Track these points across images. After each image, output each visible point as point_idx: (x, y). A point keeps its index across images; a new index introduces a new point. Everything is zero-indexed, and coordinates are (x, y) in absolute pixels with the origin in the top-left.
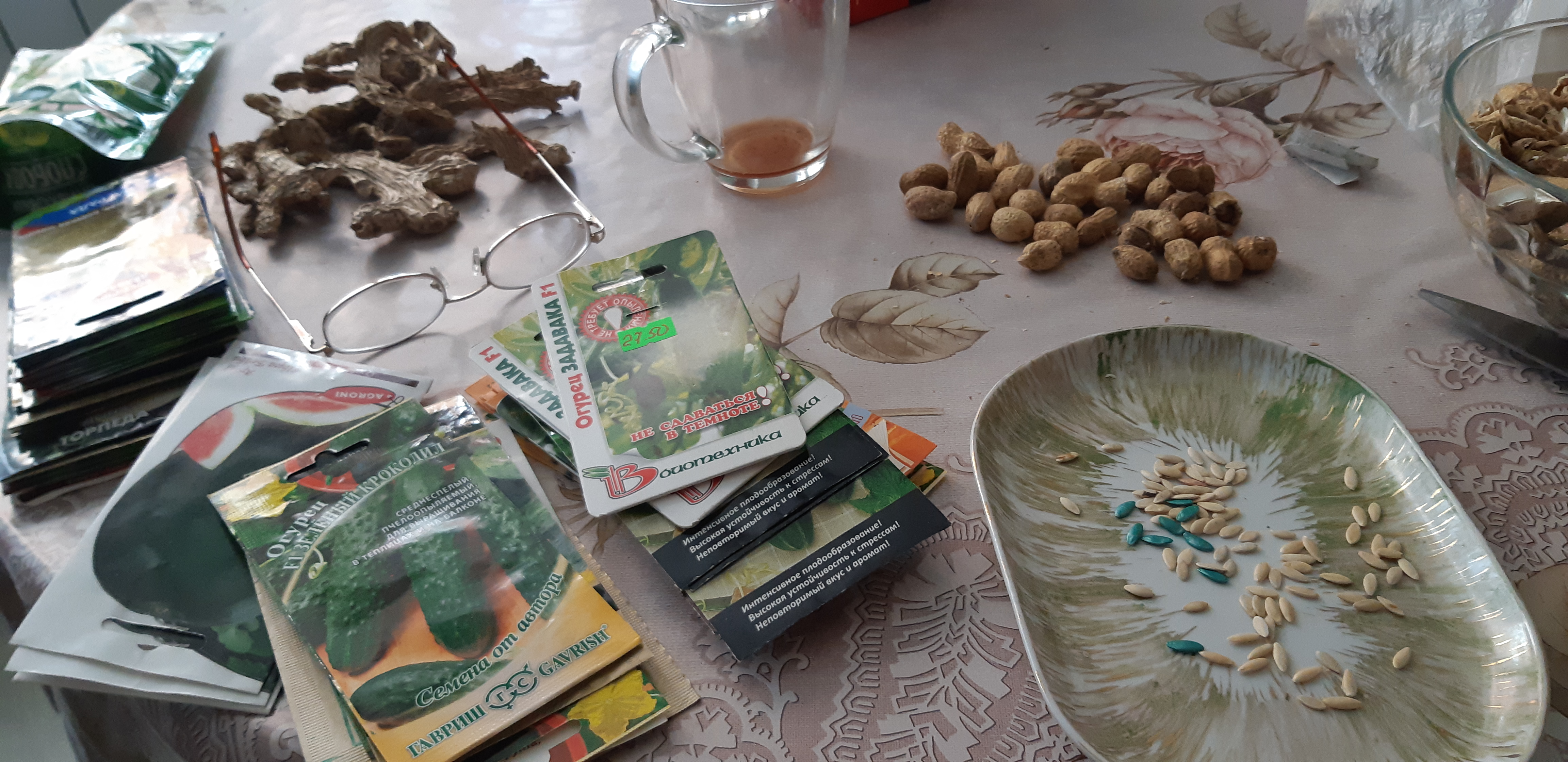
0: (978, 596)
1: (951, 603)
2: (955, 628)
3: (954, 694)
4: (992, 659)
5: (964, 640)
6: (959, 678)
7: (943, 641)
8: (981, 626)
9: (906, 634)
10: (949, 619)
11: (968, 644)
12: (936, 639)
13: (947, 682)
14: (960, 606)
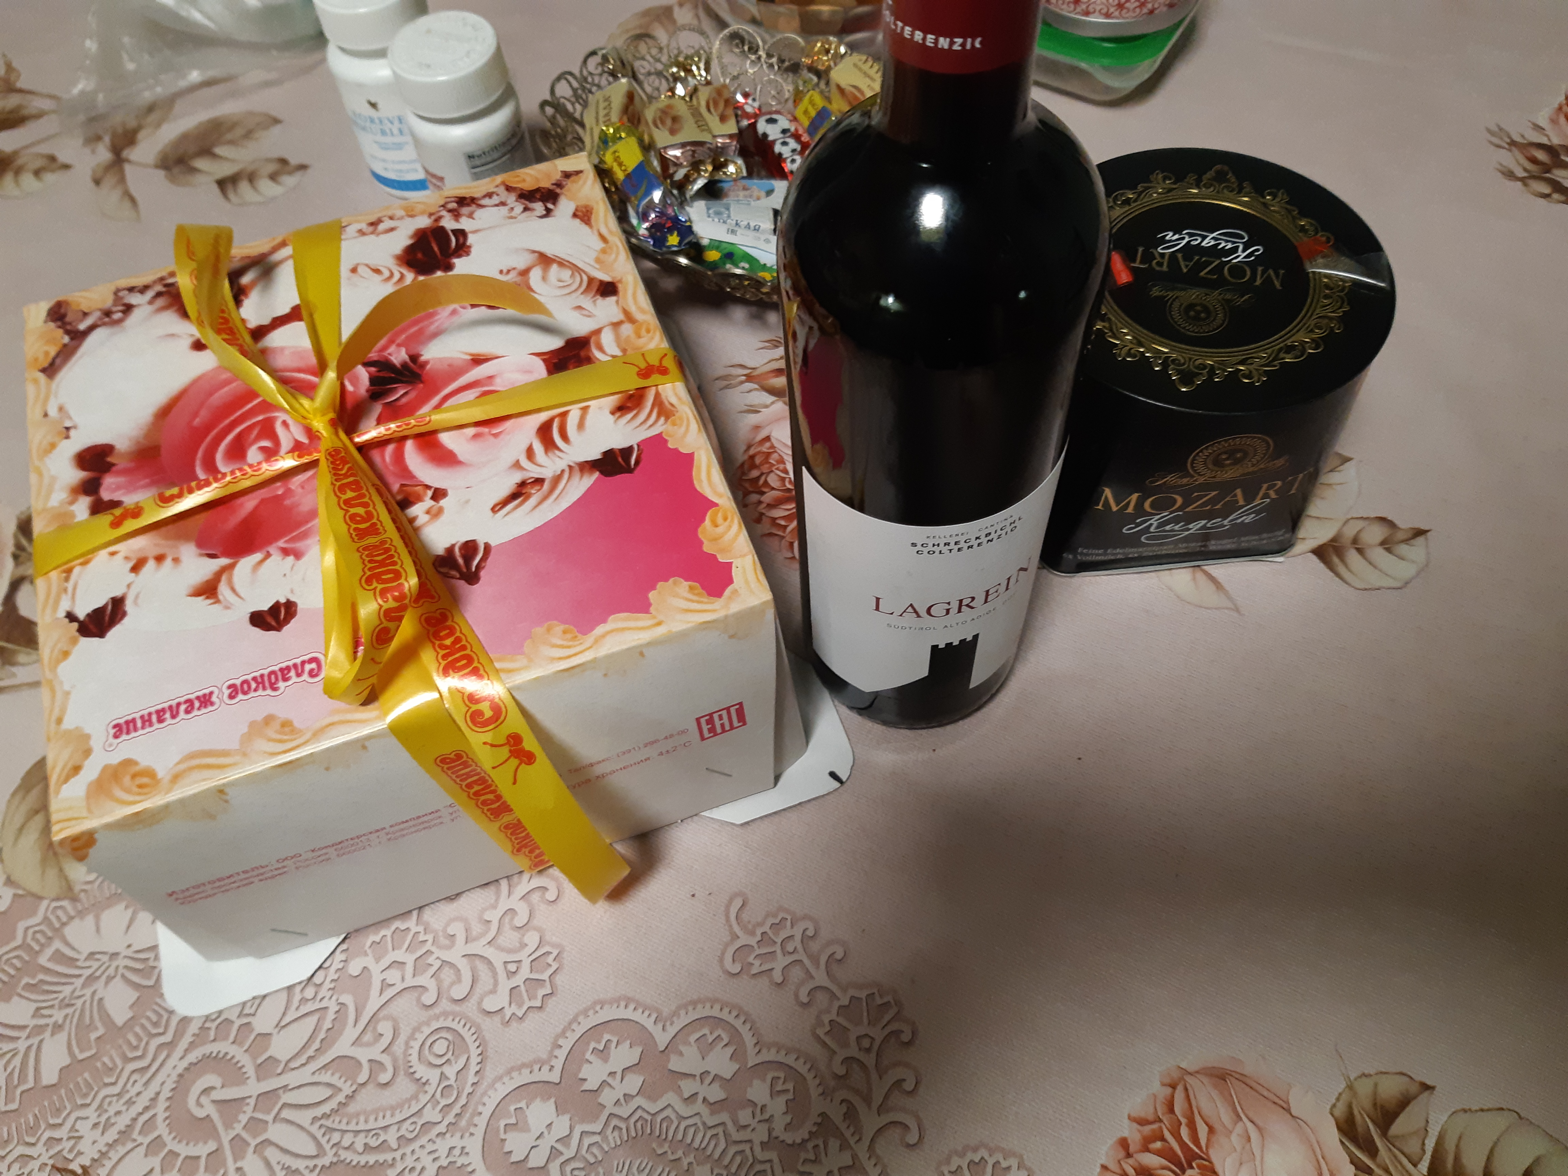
0: (121, 971)
1: (96, 965)
2: (77, 994)
3: (17, 1061)
4: (74, 1043)
5: (70, 1010)
6: (34, 1048)
7: (56, 1002)
8: (95, 1003)
9: (41, 976)
10: (79, 982)
11: (70, 1017)
12: (55, 995)
13: (22, 1045)
14: (98, 974)
